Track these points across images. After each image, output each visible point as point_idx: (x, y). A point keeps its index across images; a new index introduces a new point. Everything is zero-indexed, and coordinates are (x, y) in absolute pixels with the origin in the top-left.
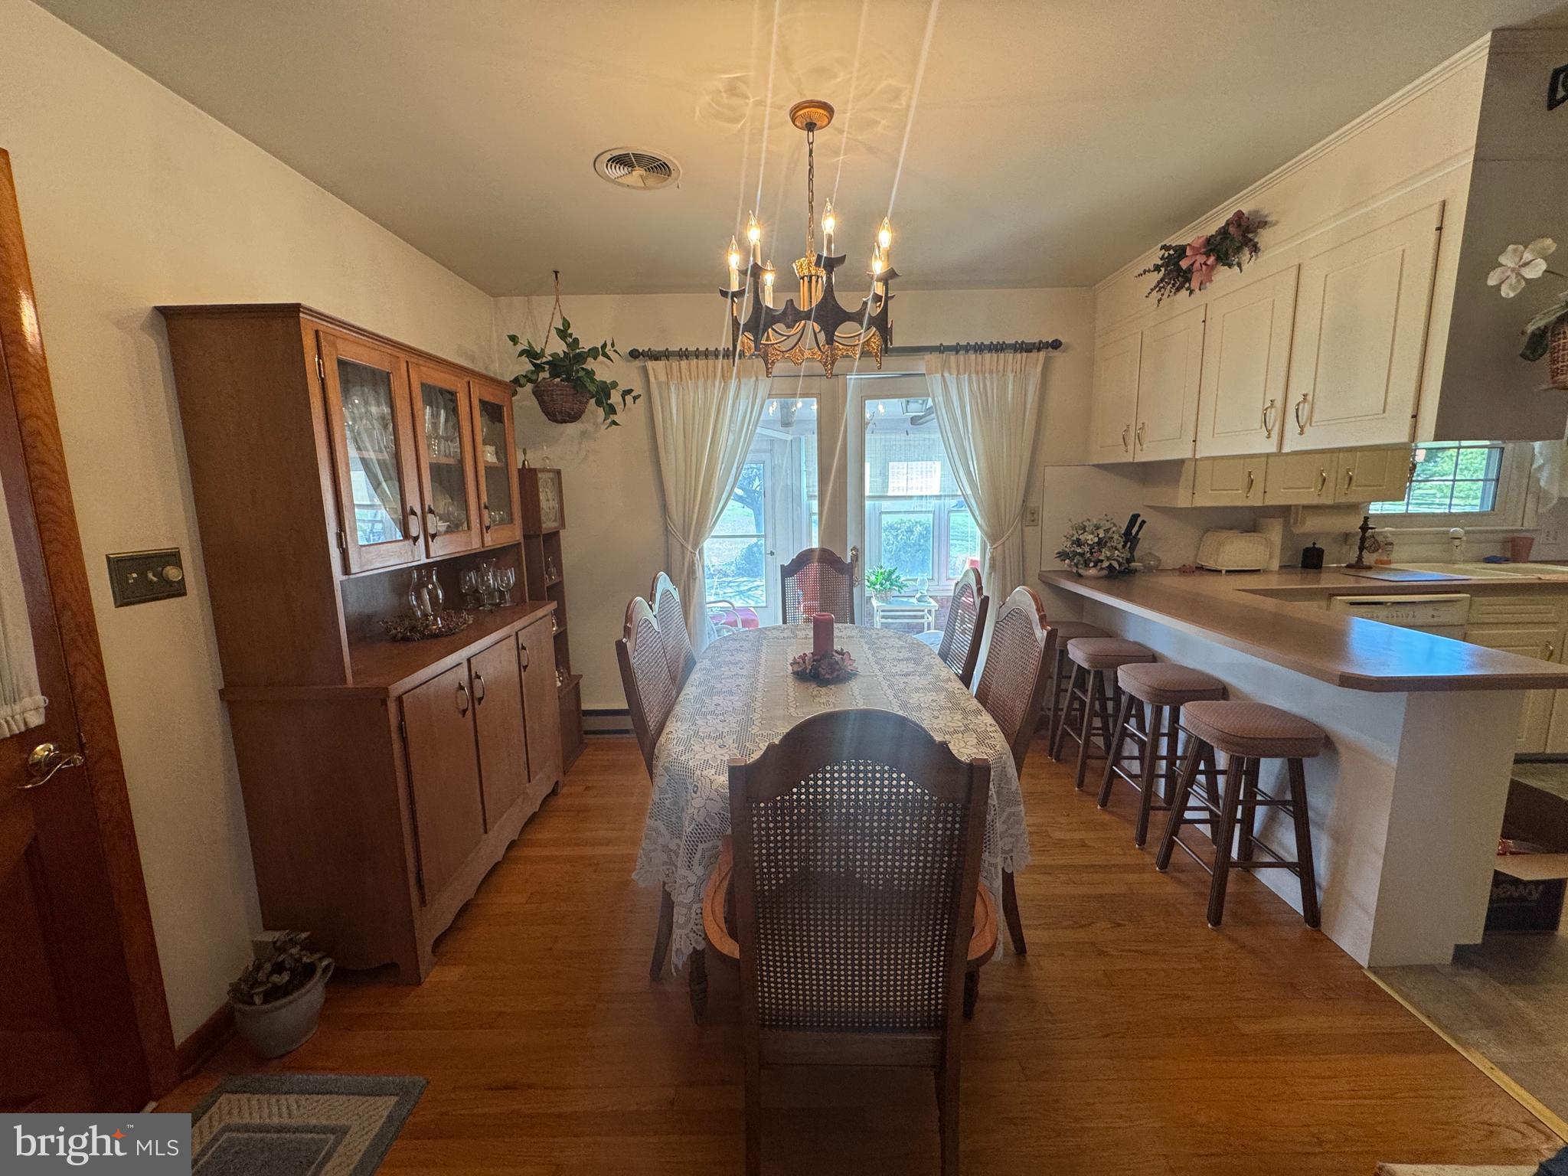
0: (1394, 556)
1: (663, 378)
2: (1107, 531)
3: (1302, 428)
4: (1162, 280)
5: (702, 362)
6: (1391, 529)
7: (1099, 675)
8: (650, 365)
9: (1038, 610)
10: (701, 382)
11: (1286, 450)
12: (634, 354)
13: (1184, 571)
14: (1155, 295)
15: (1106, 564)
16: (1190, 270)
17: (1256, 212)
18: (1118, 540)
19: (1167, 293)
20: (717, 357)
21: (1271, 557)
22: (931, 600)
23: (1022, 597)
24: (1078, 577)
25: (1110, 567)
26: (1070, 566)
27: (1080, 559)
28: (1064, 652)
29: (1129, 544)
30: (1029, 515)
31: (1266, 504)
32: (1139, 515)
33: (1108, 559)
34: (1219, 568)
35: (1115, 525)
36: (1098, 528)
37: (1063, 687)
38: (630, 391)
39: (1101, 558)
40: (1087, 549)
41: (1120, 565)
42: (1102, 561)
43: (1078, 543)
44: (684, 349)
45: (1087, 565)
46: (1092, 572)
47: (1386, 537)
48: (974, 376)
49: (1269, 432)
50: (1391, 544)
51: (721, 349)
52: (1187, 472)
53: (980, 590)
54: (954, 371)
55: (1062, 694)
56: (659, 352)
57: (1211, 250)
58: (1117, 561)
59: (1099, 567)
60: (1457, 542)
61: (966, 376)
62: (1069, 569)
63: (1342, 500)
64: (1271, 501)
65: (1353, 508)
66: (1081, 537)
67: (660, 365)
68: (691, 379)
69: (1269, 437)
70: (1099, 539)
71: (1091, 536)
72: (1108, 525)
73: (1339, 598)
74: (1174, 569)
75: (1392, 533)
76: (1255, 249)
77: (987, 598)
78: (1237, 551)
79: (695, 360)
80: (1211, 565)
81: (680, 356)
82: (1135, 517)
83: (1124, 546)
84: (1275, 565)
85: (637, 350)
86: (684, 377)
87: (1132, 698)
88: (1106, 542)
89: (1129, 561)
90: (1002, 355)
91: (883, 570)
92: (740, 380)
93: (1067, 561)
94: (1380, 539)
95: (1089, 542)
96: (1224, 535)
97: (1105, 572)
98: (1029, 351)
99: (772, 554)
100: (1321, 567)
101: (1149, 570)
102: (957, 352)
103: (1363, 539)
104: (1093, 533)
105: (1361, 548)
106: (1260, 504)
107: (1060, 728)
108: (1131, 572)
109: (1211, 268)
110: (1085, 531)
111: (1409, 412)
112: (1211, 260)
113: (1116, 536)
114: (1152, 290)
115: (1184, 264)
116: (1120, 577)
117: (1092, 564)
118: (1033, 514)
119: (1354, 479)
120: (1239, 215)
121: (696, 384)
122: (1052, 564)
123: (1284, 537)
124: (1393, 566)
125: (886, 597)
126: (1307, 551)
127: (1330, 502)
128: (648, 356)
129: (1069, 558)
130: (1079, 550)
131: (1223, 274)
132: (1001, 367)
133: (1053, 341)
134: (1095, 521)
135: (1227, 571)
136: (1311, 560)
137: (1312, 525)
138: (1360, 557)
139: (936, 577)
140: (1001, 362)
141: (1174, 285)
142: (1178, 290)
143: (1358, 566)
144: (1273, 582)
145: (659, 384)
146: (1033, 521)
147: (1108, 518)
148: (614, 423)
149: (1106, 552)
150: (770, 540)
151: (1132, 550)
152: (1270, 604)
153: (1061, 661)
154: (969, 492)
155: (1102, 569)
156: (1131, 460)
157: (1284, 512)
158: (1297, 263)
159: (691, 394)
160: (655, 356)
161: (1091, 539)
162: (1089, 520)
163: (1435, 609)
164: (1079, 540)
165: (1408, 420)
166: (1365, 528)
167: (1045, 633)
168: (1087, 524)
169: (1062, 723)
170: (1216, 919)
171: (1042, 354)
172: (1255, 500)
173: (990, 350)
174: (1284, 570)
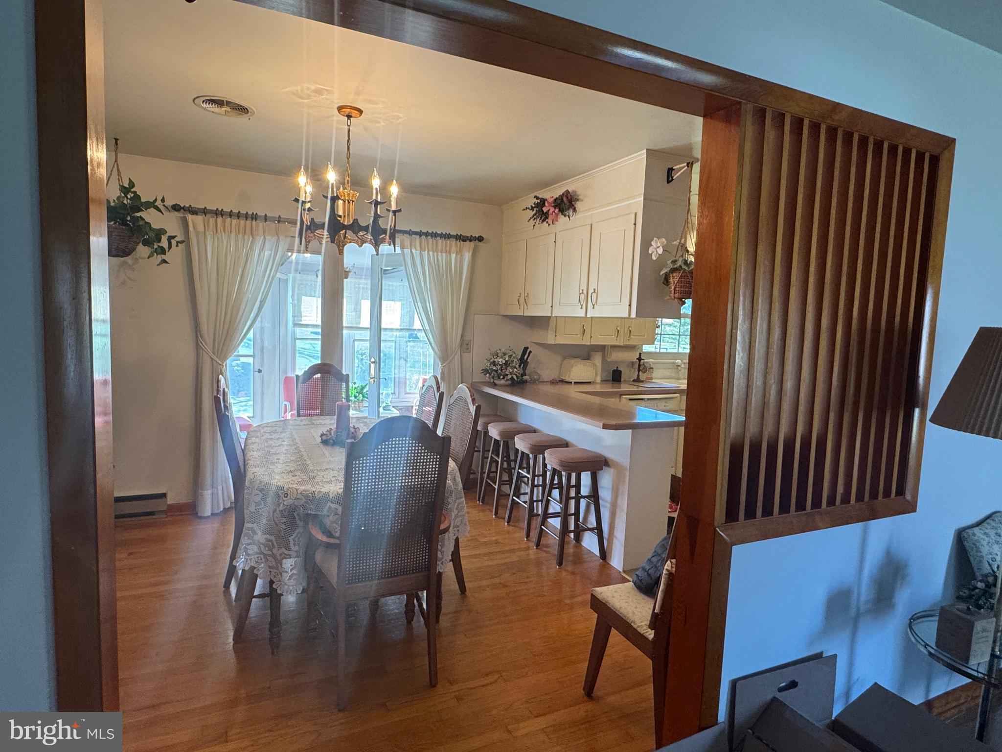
0: (654, 375)
1: (201, 228)
2: (510, 356)
3: (594, 305)
4: (535, 214)
5: (235, 221)
6: (652, 360)
7: (506, 444)
8: (190, 218)
9: (471, 396)
10: (233, 235)
11: (588, 316)
12: (176, 208)
13: (553, 382)
14: (532, 222)
15: (509, 377)
16: (547, 213)
17: (574, 192)
18: (516, 363)
19: (538, 222)
20: (246, 218)
21: (596, 375)
22: (393, 409)
23: (463, 390)
24: (495, 386)
25: (512, 378)
26: (489, 378)
27: (495, 373)
28: (486, 432)
29: (522, 365)
30: (465, 346)
31: (592, 343)
32: (528, 348)
33: (511, 374)
34: (571, 381)
35: (515, 353)
36: (505, 354)
37: (486, 456)
38: (174, 237)
39: (507, 373)
40: (499, 367)
41: (517, 377)
42: (507, 375)
43: (494, 364)
44: (220, 209)
45: (499, 378)
46: (502, 382)
47: (650, 365)
48: (431, 253)
49: (582, 305)
50: (652, 368)
51: (250, 213)
52: (552, 324)
53: (438, 388)
54: (418, 248)
55: (485, 460)
56: (198, 209)
57: (556, 206)
58: (516, 375)
59: (505, 379)
60: (679, 368)
61: (426, 252)
62: (489, 380)
63: (627, 343)
64: (595, 342)
65: (632, 348)
66: (495, 360)
67: (199, 219)
68: (225, 232)
69: (582, 308)
70: (506, 361)
71: (501, 359)
72: (511, 353)
73: (624, 396)
74: (548, 381)
75: (653, 363)
76: (575, 210)
77: (443, 393)
78: (580, 371)
79: (229, 219)
80: (567, 379)
81: (216, 214)
82: (526, 349)
83: (520, 366)
84: (598, 379)
85: (179, 205)
86: (219, 231)
87: (523, 453)
88: (510, 363)
89: (522, 375)
90: (448, 242)
91: (356, 386)
92: (265, 238)
93: (488, 375)
94: (647, 365)
95: (500, 363)
96: (572, 361)
97: (509, 382)
98: (464, 241)
99: (260, 371)
100: (620, 381)
101: (534, 382)
102: (420, 236)
103: (639, 366)
104: (502, 358)
105: (639, 371)
106: (588, 344)
107: (485, 481)
108: (524, 382)
109: (557, 215)
110: (498, 356)
111: (628, 304)
112: (557, 211)
113: (515, 360)
114: (531, 218)
115: (545, 209)
116: (518, 385)
117: (502, 377)
118: (468, 344)
119: (632, 332)
120: (567, 191)
121: (229, 237)
122: (478, 377)
123: (602, 363)
124: (653, 381)
125: (359, 407)
126: (614, 371)
127: (622, 344)
128: (189, 210)
129: (489, 373)
130: (494, 368)
131: (562, 219)
132: (448, 249)
133: (479, 237)
134: (503, 350)
135: (575, 383)
136: (616, 377)
137: (616, 356)
138: (638, 375)
139: (397, 392)
140: (448, 246)
141: (541, 219)
142: (543, 221)
143: (638, 380)
144: (598, 388)
145: (197, 234)
146: (467, 349)
147: (511, 348)
148: (164, 261)
149: (509, 370)
150: (257, 360)
151: (524, 369)
152: (597, 400)
153: (485, 437)
154: (427, 328)
155: (507, 380)
156: (522, 314)
157: (602, 348)
158: (590, 223)
159: (225, 243)
160: (194, 212)
161: (501, 361)
162: (500, 349)
163: (666, 403)
164: (494, 362)
165: (628, 307)
166: (640, 359)
167: (475, 407)
168: (499, 351)
169: (485, 478)
170: (560, 563)
171: (472, 244)
172: (586, 342)
173: (441, 237)
174: (604, 382)
